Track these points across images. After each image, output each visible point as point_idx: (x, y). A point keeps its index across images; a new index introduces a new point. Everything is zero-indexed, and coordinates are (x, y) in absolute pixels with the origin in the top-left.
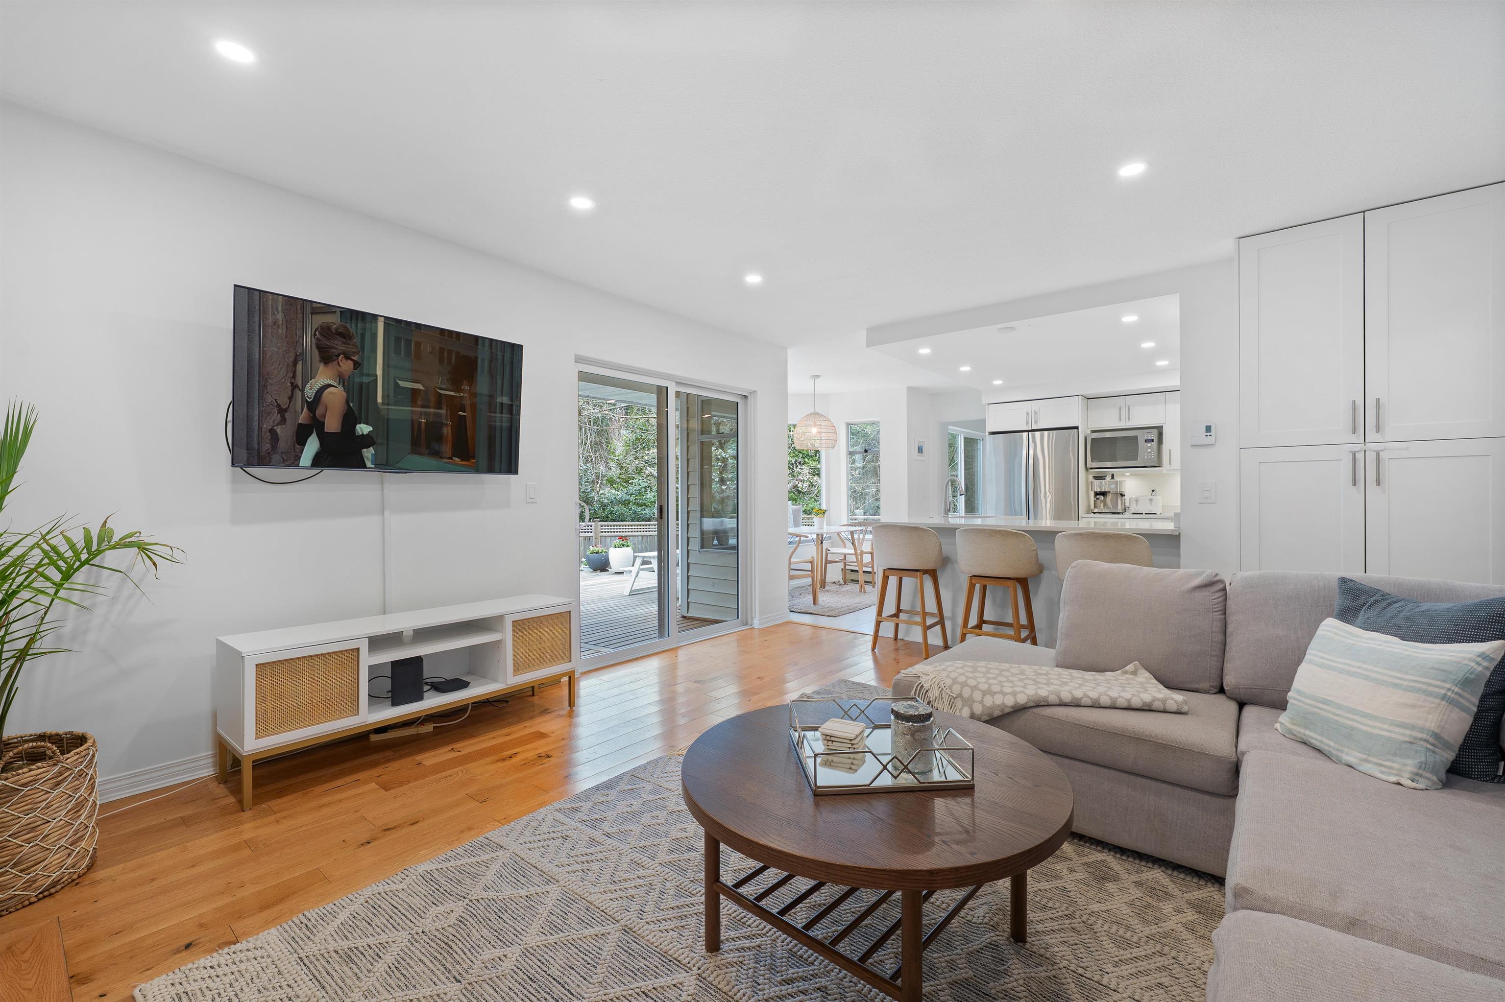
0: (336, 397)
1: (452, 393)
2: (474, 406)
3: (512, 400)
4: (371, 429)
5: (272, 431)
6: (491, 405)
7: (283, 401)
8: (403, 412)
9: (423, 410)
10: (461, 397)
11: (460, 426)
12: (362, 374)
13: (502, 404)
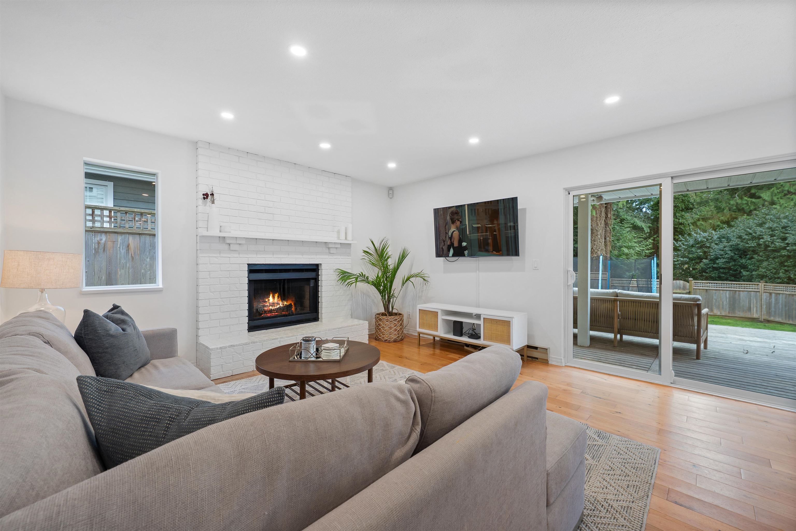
0: (456, 234)
1: (491, 226)
2: (499, 229)
3: (514, 224)
4: (466, 244)
5: (442, 248)
6: (506, 228)
7: (444, 238)
8: (475, 236)
9: (481, 234)
10: (494, 227)
11: (495, 238)
12: (462, 225)
13: (510, 226)
